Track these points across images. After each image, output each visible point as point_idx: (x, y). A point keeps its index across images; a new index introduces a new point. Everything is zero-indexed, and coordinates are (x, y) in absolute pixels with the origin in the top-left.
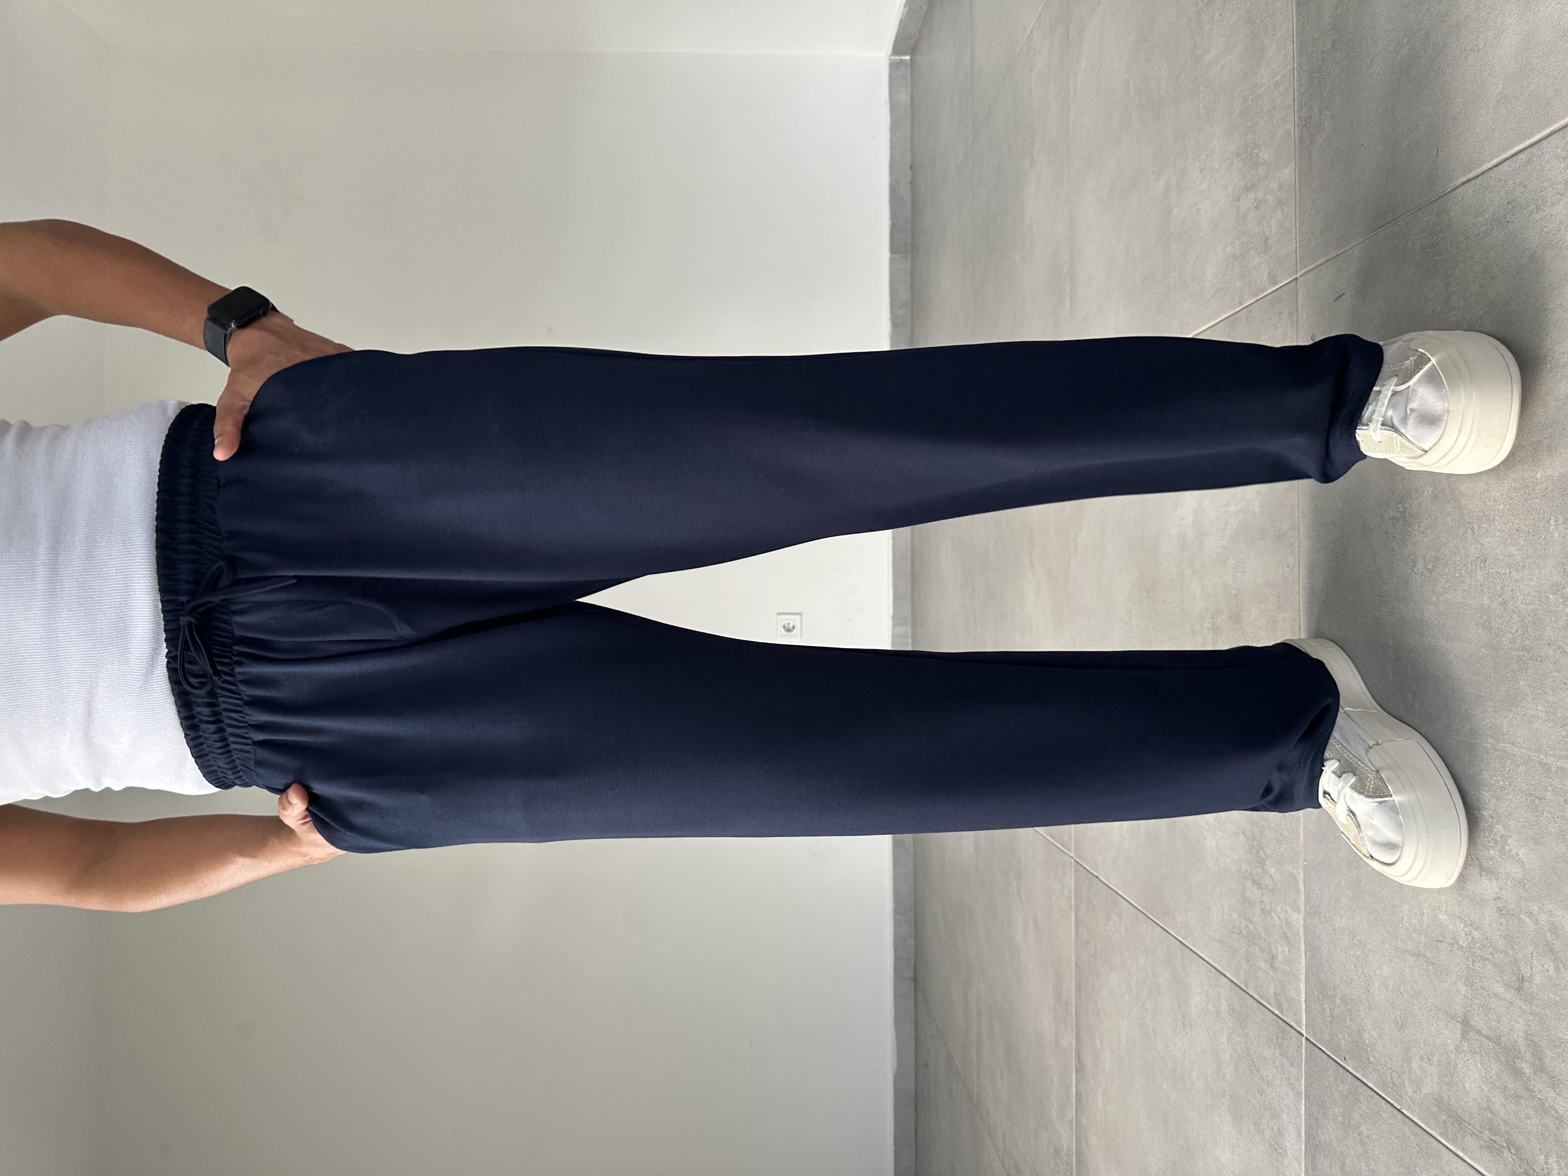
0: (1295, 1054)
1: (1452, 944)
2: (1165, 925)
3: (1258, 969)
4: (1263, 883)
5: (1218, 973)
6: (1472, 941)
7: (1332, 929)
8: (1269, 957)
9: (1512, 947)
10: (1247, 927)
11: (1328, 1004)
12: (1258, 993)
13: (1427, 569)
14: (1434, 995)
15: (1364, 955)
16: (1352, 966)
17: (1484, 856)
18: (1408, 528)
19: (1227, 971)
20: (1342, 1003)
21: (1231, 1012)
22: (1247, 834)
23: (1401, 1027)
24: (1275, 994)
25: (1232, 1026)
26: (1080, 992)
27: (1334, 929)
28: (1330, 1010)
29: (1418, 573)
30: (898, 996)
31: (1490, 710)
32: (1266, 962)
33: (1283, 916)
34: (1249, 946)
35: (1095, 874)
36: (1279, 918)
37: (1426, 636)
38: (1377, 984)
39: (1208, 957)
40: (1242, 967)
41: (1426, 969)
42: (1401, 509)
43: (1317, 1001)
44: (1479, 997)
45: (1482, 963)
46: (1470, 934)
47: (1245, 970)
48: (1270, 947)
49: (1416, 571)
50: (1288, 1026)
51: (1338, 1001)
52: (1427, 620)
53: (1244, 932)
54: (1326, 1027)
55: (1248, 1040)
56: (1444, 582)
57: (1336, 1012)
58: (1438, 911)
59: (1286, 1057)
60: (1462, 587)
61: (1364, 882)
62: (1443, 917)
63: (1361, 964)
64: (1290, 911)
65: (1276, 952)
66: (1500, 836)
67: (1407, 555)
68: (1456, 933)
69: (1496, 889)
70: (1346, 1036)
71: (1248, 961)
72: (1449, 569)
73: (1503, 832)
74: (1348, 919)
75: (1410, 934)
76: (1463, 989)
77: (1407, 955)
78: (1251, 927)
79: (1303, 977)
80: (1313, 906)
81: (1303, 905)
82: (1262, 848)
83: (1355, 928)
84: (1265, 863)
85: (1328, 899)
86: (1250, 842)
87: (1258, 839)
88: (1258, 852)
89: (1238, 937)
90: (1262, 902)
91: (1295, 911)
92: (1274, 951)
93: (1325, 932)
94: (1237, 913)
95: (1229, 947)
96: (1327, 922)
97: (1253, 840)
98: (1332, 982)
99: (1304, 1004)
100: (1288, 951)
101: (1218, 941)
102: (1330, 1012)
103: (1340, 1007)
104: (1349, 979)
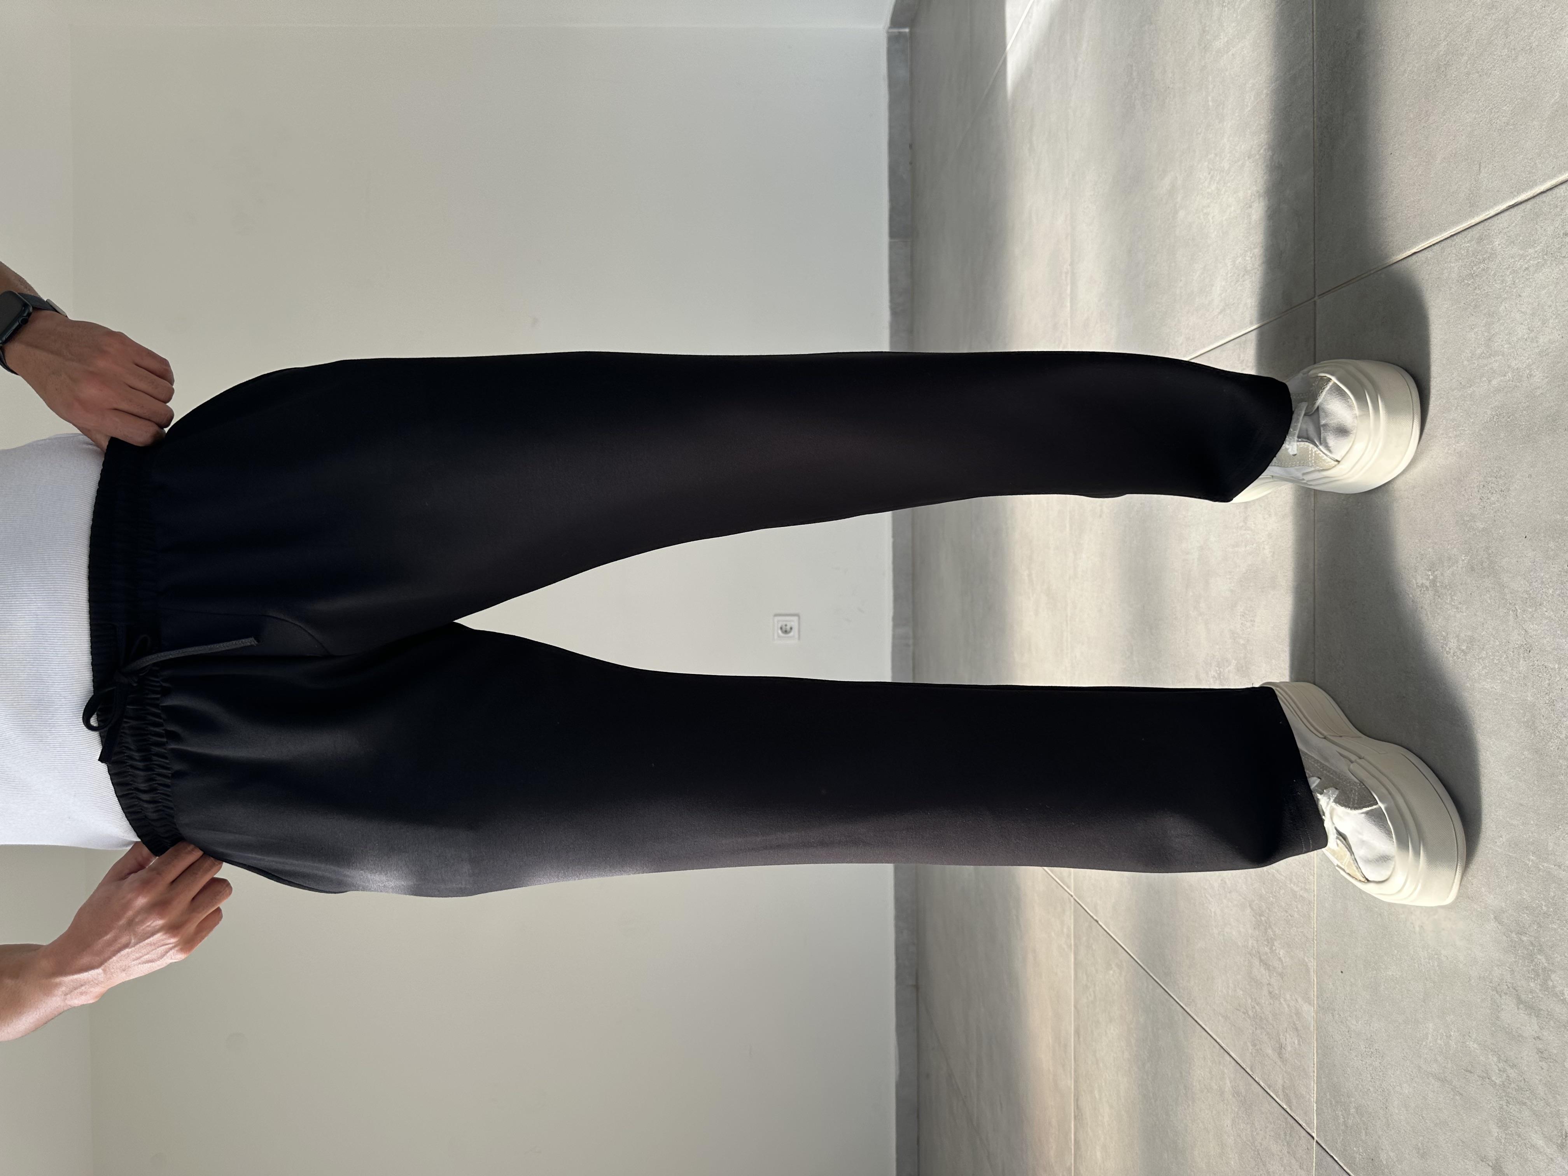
0: (1305, 1156)
1: (1483, 1078)
2: (1166, 987)
3: (1265, 1055)
4: (1271, 964)
5: (1222, 1050)
6: (1506, 1079)
7: (1347, 1030)
8: (1278, 1046)
9: (1554, 1097)
11: (1341, 1111)
12: (1264, 1080)
14: (1462, 1130)
15: (1382, 1068)
16: (1369, 1076)
17: (1523, 987)
18: (1440, 600)
19: (1232, 1051)
20: (1357, 1113)
21: (1236, 1095)
22: (1255, 908)
23: (1423, 1156)
24: (1283, 1086)
25: (1236, 1110)
26: (1079, 1037)
27: (1348, 1032)
28: (1344, 1118)
29: (1450, 653)
30: (900, 1003)
31: (1532, 822)
32: (1274, 1050)
33: (1292, 1004)
34: (1256, 1028)
35: (1095, 918)
36: (1289, 1006)
38: (1396, 1103)
39: (1212, 1030)
40: (1248, 1050)
41: (1452, 1099)
42: (1431, 577)
43: (1329, 1104)
44: (1514, 1144)
45: (1518, 1107)
46: (1505, 1071)
48: (1278, 1034)
49: (1447, 649)
50: (1297, 1124)
51: (1353, 1110)
53: (1250, 1013)
54: (1339, 1135)
55: (1254, 1130)
56: (1480, 668)
57: (1350, 1122)
58: (1467, 1037)
59: (1295, 1158)
61: (1383, 987)
62: (1473, 1045)
63: (1379, 1075)
64: (1300, 1000)
65: (1285, 1042)
66: (1542, 969)
68: (1488, 1067)
69: (1536, 1027)
70: (1361, 1151)
71: (1254, 1045)
72: (1487, 652)
73: (1546, 964)
74: (1366, 1024)
75: (1435, 1055)
76: (1495, 1131)
77: (1430, 1078)
78: (1257, 1007)
79: (1314, 1076)
80: (1326, 1000)
81: (1315, 999)
82: (1270, 926)
83: (1372, 1035)
84: (1274, 943)
85: (1343, 998)
86: (1258, 917)
87: (1267, 916)
88: (1266, 929)
89: (1243, 1016)
90: (1270, 985)
91: (1306, 1002)
92: (1283, 1041)
93: (1339, 1033)
94: (1243, 991)
95: (1234, 1026)
96: (1341, 1022)
97: (1260, 916)
98: (1345, 1088)
99: (1315, 1105)
100: (1298, 1044)
101: (1223, 1017)
102: (1343, 1120)
103: (1354, 1117)
104: (1366, 1090)
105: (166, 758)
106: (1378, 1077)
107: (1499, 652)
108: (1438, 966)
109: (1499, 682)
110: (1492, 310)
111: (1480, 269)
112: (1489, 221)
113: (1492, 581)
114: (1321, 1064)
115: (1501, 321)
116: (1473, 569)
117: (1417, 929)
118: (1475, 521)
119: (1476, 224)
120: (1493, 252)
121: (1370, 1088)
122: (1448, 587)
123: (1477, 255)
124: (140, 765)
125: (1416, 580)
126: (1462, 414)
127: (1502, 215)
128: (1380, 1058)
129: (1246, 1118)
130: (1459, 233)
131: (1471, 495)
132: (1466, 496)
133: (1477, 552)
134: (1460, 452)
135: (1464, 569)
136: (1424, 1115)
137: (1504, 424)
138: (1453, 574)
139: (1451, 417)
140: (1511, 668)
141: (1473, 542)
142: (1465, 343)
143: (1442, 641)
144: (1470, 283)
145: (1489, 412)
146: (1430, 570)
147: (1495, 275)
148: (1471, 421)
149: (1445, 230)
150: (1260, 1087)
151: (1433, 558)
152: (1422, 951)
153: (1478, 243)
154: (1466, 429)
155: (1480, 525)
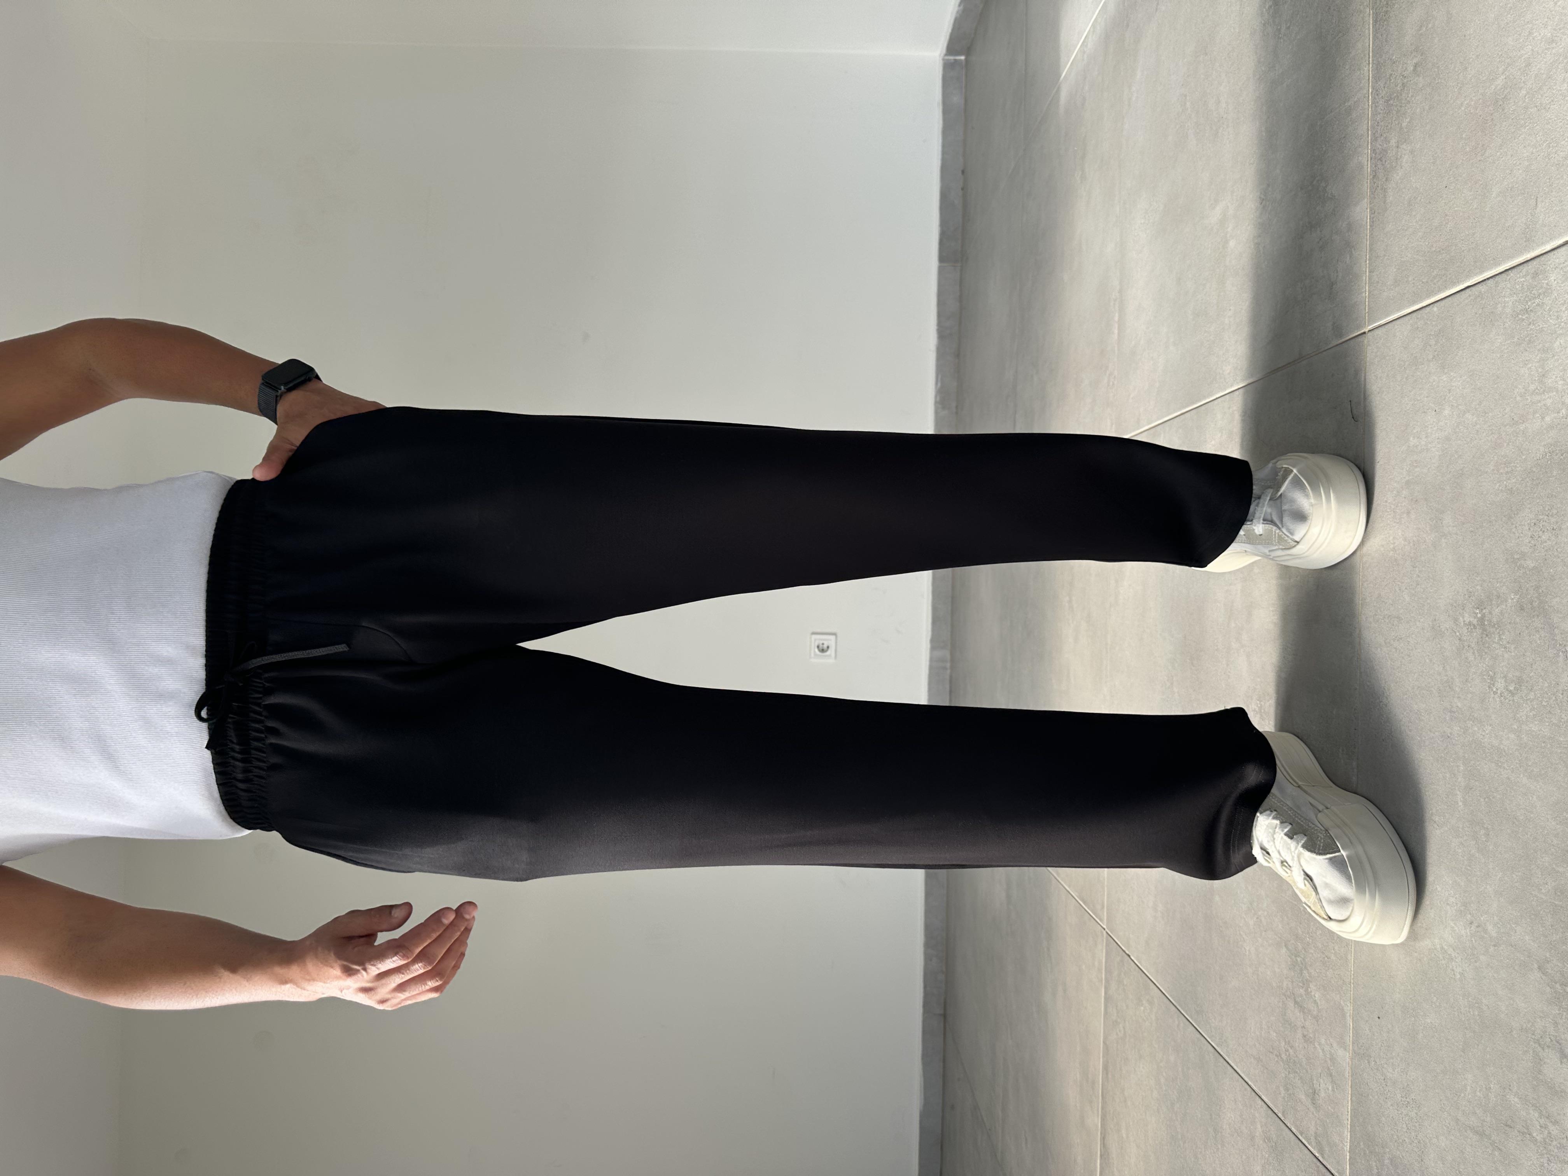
1: (1524, 1134)
2: (1198, 1026)
3: (1298, 1101)
4: (1305, 1006)
5: (1252, 1092)
7: (1383, 1078)
8: (1311, 1091)
10: (1287, 1051)
11: (1375, 1162)
12: (1296, 1127)
13: (1507, 690)
15: (1418, 1118)
16: (1404, 1126)
18: (1487, 639)
19: (1264, 1095)
20: (1392, 1165)
21: (1266, 1141)
22: (1290, 948)
24: (1316, 1133)
25: (1267, 1156)
26: (1107, 1074)
27: (1384, 1079)
29: (1497, 693)
30: (927, 1032)
32: (1307, 1095)
33: (1327, 1048)
34: (1289, 1072)
35: (1127, 952)
36: (1323, 1050)
37: (1504, 768)
38: (1432, 1155)
39: (1244, 1073)
40: (1280, 1094)
41: (1491, 1154)
42: (1479, 615)
43: (1362, 1154)
47: (1284, 1098)
48: (1312, 1080)
49: (1494, 690)
51: (1387, 1161)
52: (1506, 749)
53: (1284, 1056)
56: (1528, 709)
58: (1507, 1090)
60: (1550, 718)
61: (1421, 1035)
62: (1513, 1099)
63: (1415, 1126)
64: (1335, 1045)
65: (1318, 1088)
67: (1484, 669)
68: (1529, 1122)
71: (1287, 1090)
74: (1402, 1072)
75: (1474, 1107)
77: (1468, 1132)
78: (1291, 1051)
79: (1348, 1124)
80: (1362, 1046)
81: (1351, 1043)
82: (1306, 968)
83: (1409, 1084)
84: (1309, 985)
85: (1380, 1044)
86: (1293, 957)
87: (1302, 957)
88: (1301, 970)
89: (1276, 1059)
90: (1305, 1028)
91: (1341, 1047)
92: (1316, 1086)
93: (1375, 1080)
94: (1276, 1033)
95: (1267, 1068)
96: (1377, 1069)
97: (1296, 957)
98: (1380, 1138)
99: (1348, 1154)
100: (1333, 1090)
101: (1255, 1058)
102: (1377, 1171)
103: (1388, 1168)
104: (1401, 1141)
105: (264, 752)
106: (1413, 1128)
107: (1547, 694)
108: (1478, 1015)
109: (1547, 724)
110: (1547, 345)
111: (1535, 304)
112: (1545, 256)
113: (1542, 621)
114: (1355, 1112)
115: (1556, 358)
116: (1522, 609)
117: (1458, 976)
118: (1525, 560)
119: (1531, 259)
120: (1548, 287)
121: (1406, 1139)
122: (1496, 626)
123: (1533, 291)
124: (239, 756)
125: (1463, 618)
126: (1513, 450)
127: (1558, 250)
128: (1417, 1108)
129: (1276, 1165)
130: (1514, 267)
131: (1522, 533)
132: (1517, 535)
133: (1527, 591)
134: (1512, 488)
135: (1513, 608)
136: (1461, 1170)
137: (1557, 461)
138: (1501, 613)
139: (1503, 453)
140: (1559, 711)
141: (1523, 581)
142: (1518, 379)
143: (1489, 681)
144: (1524, 317)
145: (1542, 449)
146: (1478, 608)
147: (1550, 310)
148: (1524, 457)
149: (1499, 265)
150: (1292, 1134)
151: (1481, 596)
152: (1463, 999)
153: (1533, 278)
154: (1518, 466)
155: (1530, 564)
